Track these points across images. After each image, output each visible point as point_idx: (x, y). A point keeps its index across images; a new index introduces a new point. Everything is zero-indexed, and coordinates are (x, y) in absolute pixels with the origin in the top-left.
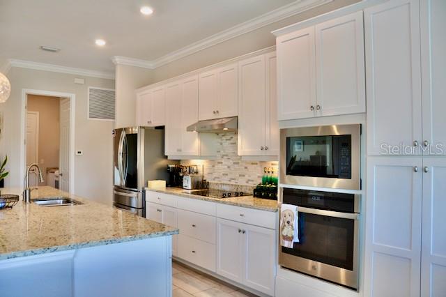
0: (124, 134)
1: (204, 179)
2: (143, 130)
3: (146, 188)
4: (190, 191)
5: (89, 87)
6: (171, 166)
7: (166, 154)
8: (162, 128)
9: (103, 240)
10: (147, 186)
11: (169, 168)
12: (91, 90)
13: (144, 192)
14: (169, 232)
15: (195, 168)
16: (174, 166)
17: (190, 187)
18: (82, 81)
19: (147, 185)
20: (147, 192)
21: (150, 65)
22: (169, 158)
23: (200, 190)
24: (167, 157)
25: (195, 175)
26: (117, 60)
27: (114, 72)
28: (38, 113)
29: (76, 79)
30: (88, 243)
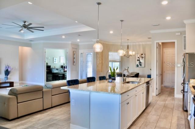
0: (183, 57)
2: (188, 54)
5: (183, 36)
18: (179, 34)
29: (176, 33)
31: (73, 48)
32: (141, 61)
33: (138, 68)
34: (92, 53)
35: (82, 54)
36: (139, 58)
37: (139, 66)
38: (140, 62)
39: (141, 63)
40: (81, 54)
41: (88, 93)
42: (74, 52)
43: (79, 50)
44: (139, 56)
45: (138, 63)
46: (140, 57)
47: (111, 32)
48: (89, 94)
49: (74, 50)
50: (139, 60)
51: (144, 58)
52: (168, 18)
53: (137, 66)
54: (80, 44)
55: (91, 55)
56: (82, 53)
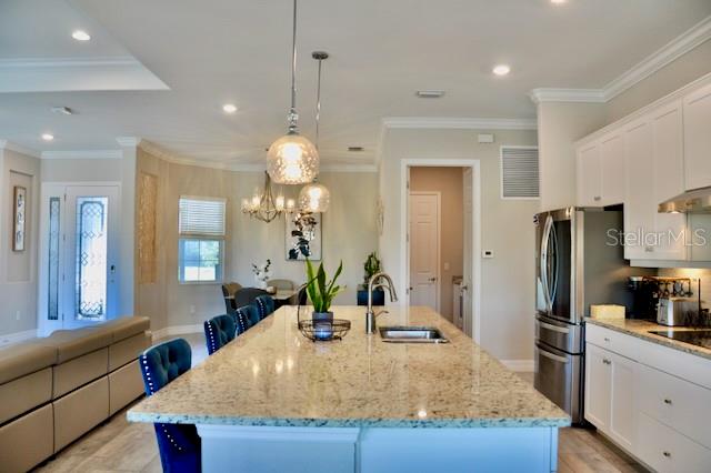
0: (550, 221)
1: (704, 306)
2: (582, 213)
3: (586, 319)
4: (671, 331)
5: (502, 147)
6: (635, 279)
7: (626, 257)
8: (619, 208)
9: (409, 419)
10: (589, 316)
11: (632, 282)
12: (505, 151)
13: (583, 324)
14: (546, 420)
15: (686, 284)
16: (640, 279)
17: (671, 321)
18: (489, 138)
19: (588, 313)
20: (588, 326)
21: (601, 95)
22: (632, 265)
23: (692, 330)
24: (628, 262)
25: (686, 298)
26: (539, 95)
27: (534, 116)
28: (439, 194)
29: (480, 136)
30: (380, 420)
31: (11, 171)
32: (307, 236)
33: (293, 264)
34: (105, 201)
35: (55, 204)
36: (297, 223)
37: (301, 256)
38: (303, 242)
39: (307, 242)
40: (52, 200)
41: (351, 434)
42: (19, 192)
43: (43, 185)
44: (299, 216)
45: (294, 243)
46: (302, 222)
47: (230, 109)
48: (355, 438)
49: (20, 181)
50: (299, 234)
51: (318, 226)
52: (501, 70)
53: (293, 255)
54: (45, 155)
55: (102, 206)
56: (58, 199)
